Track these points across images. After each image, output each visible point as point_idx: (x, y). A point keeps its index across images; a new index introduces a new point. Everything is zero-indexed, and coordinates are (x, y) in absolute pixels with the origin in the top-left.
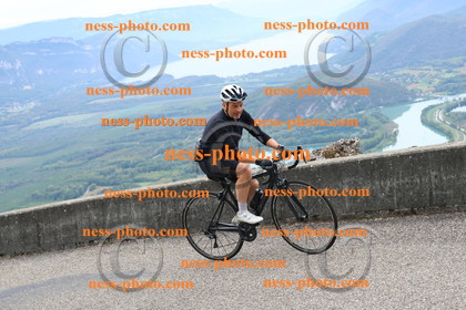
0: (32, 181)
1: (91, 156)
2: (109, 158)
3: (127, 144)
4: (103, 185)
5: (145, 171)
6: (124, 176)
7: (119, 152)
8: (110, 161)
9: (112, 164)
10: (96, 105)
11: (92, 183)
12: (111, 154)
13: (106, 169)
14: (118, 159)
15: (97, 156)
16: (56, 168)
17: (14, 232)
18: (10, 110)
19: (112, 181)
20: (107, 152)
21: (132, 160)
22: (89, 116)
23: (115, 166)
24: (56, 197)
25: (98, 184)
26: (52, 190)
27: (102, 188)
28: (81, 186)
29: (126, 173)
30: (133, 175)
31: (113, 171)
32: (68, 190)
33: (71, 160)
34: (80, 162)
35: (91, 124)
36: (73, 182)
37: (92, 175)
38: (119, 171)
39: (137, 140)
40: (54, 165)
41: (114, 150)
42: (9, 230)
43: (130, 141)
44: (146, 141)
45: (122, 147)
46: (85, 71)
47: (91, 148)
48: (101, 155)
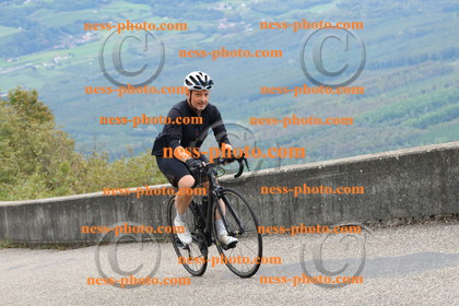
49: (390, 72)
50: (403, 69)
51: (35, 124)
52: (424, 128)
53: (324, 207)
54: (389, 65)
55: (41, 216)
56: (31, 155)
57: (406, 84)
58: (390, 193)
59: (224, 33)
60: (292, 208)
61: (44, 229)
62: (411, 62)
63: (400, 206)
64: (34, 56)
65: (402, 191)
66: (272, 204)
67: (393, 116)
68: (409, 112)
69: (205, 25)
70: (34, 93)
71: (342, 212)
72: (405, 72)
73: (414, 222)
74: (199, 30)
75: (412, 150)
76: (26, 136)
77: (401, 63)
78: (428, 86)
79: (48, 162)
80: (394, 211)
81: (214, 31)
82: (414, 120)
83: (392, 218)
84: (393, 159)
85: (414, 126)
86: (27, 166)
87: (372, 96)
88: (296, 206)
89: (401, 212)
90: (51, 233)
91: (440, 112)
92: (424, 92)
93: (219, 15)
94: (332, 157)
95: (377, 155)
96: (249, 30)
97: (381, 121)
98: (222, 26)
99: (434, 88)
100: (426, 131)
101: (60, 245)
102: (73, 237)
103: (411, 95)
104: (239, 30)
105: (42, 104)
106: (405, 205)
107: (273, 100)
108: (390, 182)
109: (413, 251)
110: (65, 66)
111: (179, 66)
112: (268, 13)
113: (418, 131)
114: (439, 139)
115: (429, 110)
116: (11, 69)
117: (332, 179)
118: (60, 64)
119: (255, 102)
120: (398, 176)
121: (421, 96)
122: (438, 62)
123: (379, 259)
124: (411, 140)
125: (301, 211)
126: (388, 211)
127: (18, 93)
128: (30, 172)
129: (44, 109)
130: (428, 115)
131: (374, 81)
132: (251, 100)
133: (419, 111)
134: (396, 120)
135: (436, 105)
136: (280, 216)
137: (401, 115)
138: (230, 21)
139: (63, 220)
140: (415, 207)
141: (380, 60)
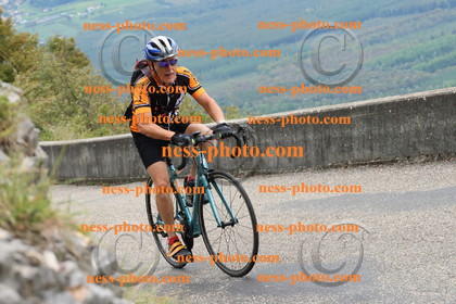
49: (402, 19)
50: (414, 16)
51: (74, 70)
52: (433, 71)
53: (355, 145)
54: (400, 12)
55: (86, 155)
56: (72, 97)
57: (417, 30)
58: (418, 132)
60: (325, 146)
61: (89, 166)
62: (421, 10)
63: (427, 144)
64: (69, 6)
65: (429, 129)
67: (403, 61)
68: (419, 57)
70: (72, 40)
71: (372, 150)
72: (416, 19)
73: (441, 159)
75: (438, 91)
76: (66, 80)
77: (412, 11)
78: (437, 32)
79: (88, 105)
80: (421, 149)
82: (423, 64)
83: (420, 155)
84: (420, 100)
85: (424, 69)
86: (68, 108)
87: (384, 41)
88: (329, 144)
89: (428, 149)
90: (95, 170)
91: (447, 56)
92: (432, 38)
95: (405, 97)
97: (392, 66)
99: (443, 34)
100: (434, 75)
101: (104, 181)
102: (117, 173)
103: (421, 41)
105: (78, 50)
106: (432, 143)
108: (418, 122)
109: (442, 185)
110: (97, 15)
111: (204, 15)
113: (428, 74)
114: (447, 83)
115: (438, 55)
116: (47, 19)
117: (362, 118)
118: (92, 14)
119: (275, 48)
120: (425, 115)
121: (430, 42)
122: (446, 10)
123: (411, 193)
125: (334, 148)
126: (415, 149)
127: (57, 40)
128: (70, 114)
129: (81, 55)
130: (436, 59)
131: (386, 28)
132: (271, 47)
133: (428, 56)
134: (406, 64)
135: (445, 50)
136: (313, 153)
137: (411, 60)
139: (107, 158)
140: (441, 145)
141: (392, 8)
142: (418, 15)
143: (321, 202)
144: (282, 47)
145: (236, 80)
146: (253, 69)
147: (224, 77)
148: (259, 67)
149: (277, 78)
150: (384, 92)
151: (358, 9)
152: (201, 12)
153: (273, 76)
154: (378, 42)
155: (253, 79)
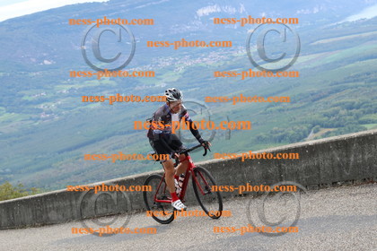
0: (257, 124)
1: (315, 97)
2: (333, 99)
3: (351, 84)
4: (327, 127)
5: (370, 112)
6: (348, 117)
7: (343, 93)
8: (335, 102)
9: (336, 106)
10: (318, 46)
11: (316, 126)
12: (334, 96)
13: (330, 110)
14: (342, 101)
15: (321, 98)
16: (280, 110)
17: (257, 172)
18: (235, 54)
19: (337, 122)
20: (330, 93)
21: (357, 101)
22: (312, 57)
23: (339, 108)
24: (281, 140)
25: (322, 126)
26: (276, 132)
27: (326, 130)
28: (305, 128)
29: (351, 115)
30: (358, 116)
31: (337, 112)
32: (292, 132)
33: (295, 102)
34: (304, 104)
35: (313, 65)
36: (297, 124)
37: (316, 117)
38: (343, 112)
39: (363, 80)
40: (278, 107)
41: (337, 91)
42: (251, 170)
43: (355, 81)
44: (372, 81)
45: (345, 88)
46: (308, 11)
47: (315, 89)
48: (325, 96)
54: (128, 132)
57: (138, 141)
59: (44, 120)
62: (139, 131)
66: (71, 205)
69: (34, 116)
74: (31, 119)
77: (135, 131)
81: (39, 119)
84: (132, 180)
85: (143, 162)
87: (120, 148)
93: (41, 111)
94: (101, 180)
95: (124, 178)
96: (57, 118)
98: (43, 116)
103: (140, 147)
104: (52, 118)
107: (70, 153)
111: (21, 138)
112: (66, 109)
113: (144, 165)
121: (145, 147)
124: (141, 169)
131: (121, 141)
132: (59, 153)
138: (46, 113)
141: (124, 130)
142: (137, 133)
143: (79, 239)
144: (65, 153)
145: (40, 173)
146: (50, 166)
147: (34, 171)
148: (53, 165)
149: (63, 171)
150: (122, 175)
151: (105, 131)
152: (19, 136)
153: (61, 169)
154: (117, 148)
155: (50, 172)
